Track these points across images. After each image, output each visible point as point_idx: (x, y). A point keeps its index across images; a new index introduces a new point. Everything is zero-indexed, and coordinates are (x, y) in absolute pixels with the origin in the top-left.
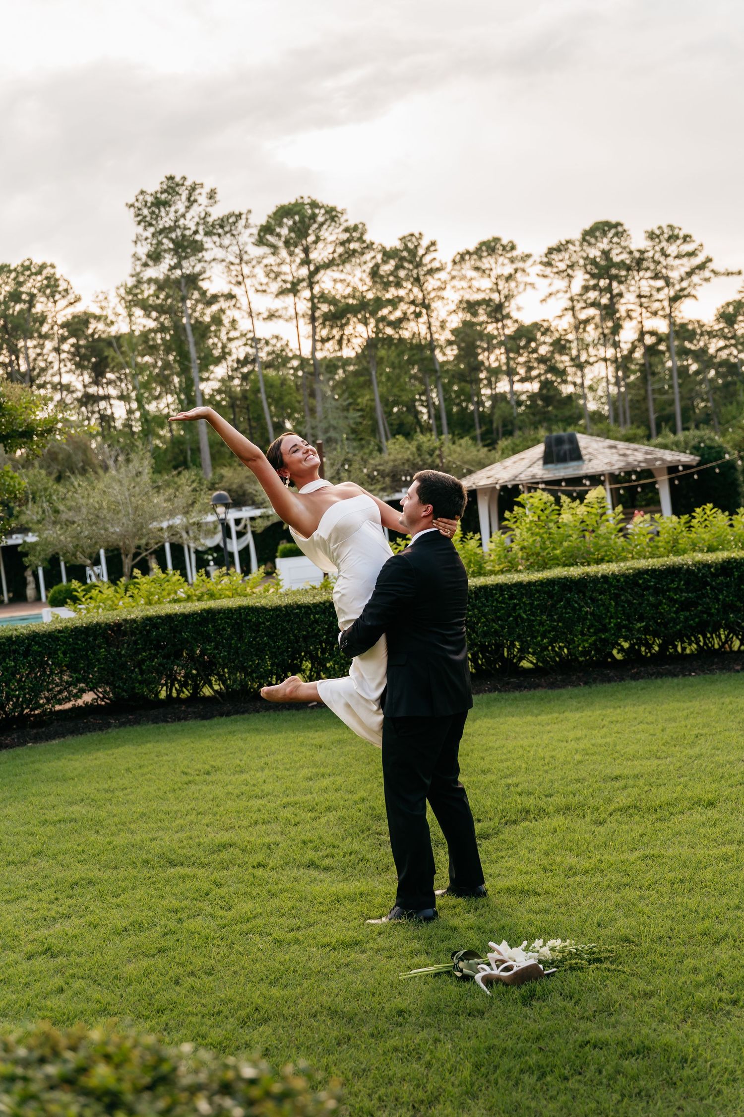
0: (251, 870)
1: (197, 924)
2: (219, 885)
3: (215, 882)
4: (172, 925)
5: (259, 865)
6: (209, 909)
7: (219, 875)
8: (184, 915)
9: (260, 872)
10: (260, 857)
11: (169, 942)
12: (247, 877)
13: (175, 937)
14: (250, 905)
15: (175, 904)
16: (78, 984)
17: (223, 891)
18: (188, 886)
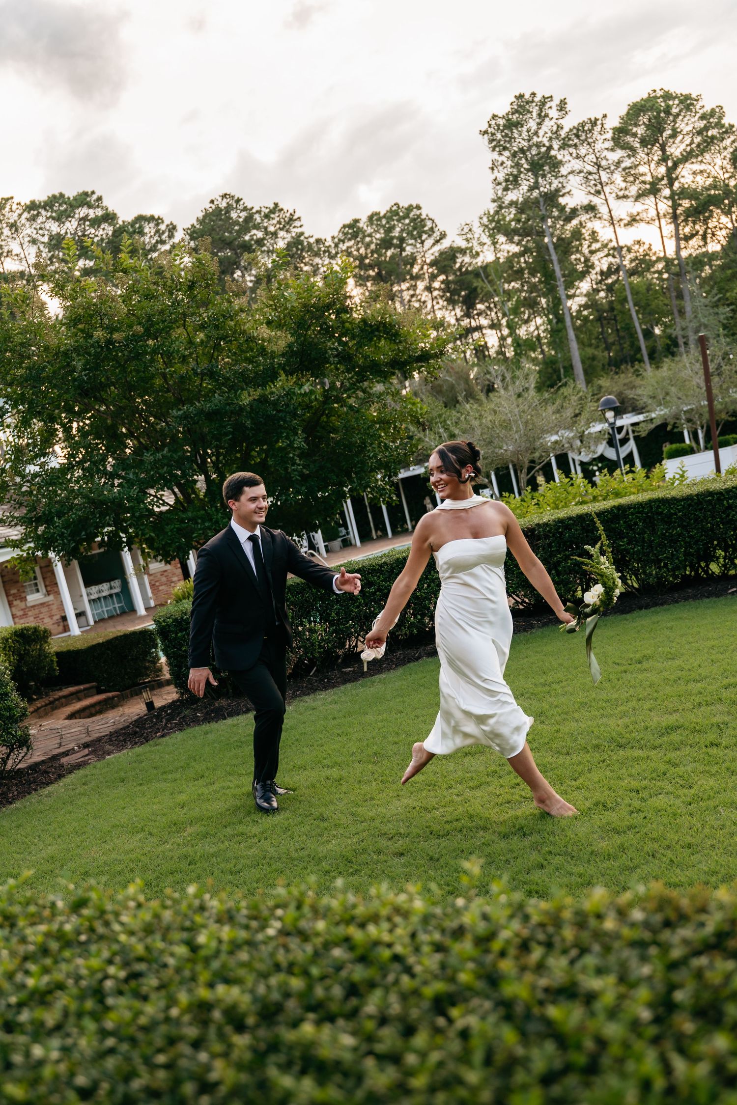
0: (704, 749)
1: (660, 801)
2: (676, 765)
3: (669, 762)
4: (637, 804)
5: (712, 744)
6: (669, 788)
7: (673, 755)
8: (645, 794)
9: (714, 751)
10: (711, 737)
11: (637, 819)
12: (702, 756)
13: (642, 815)
14: (712, 782)
15: (635, 784)
16: (557, 860)
17: (681, 770)
18: (644, 767)
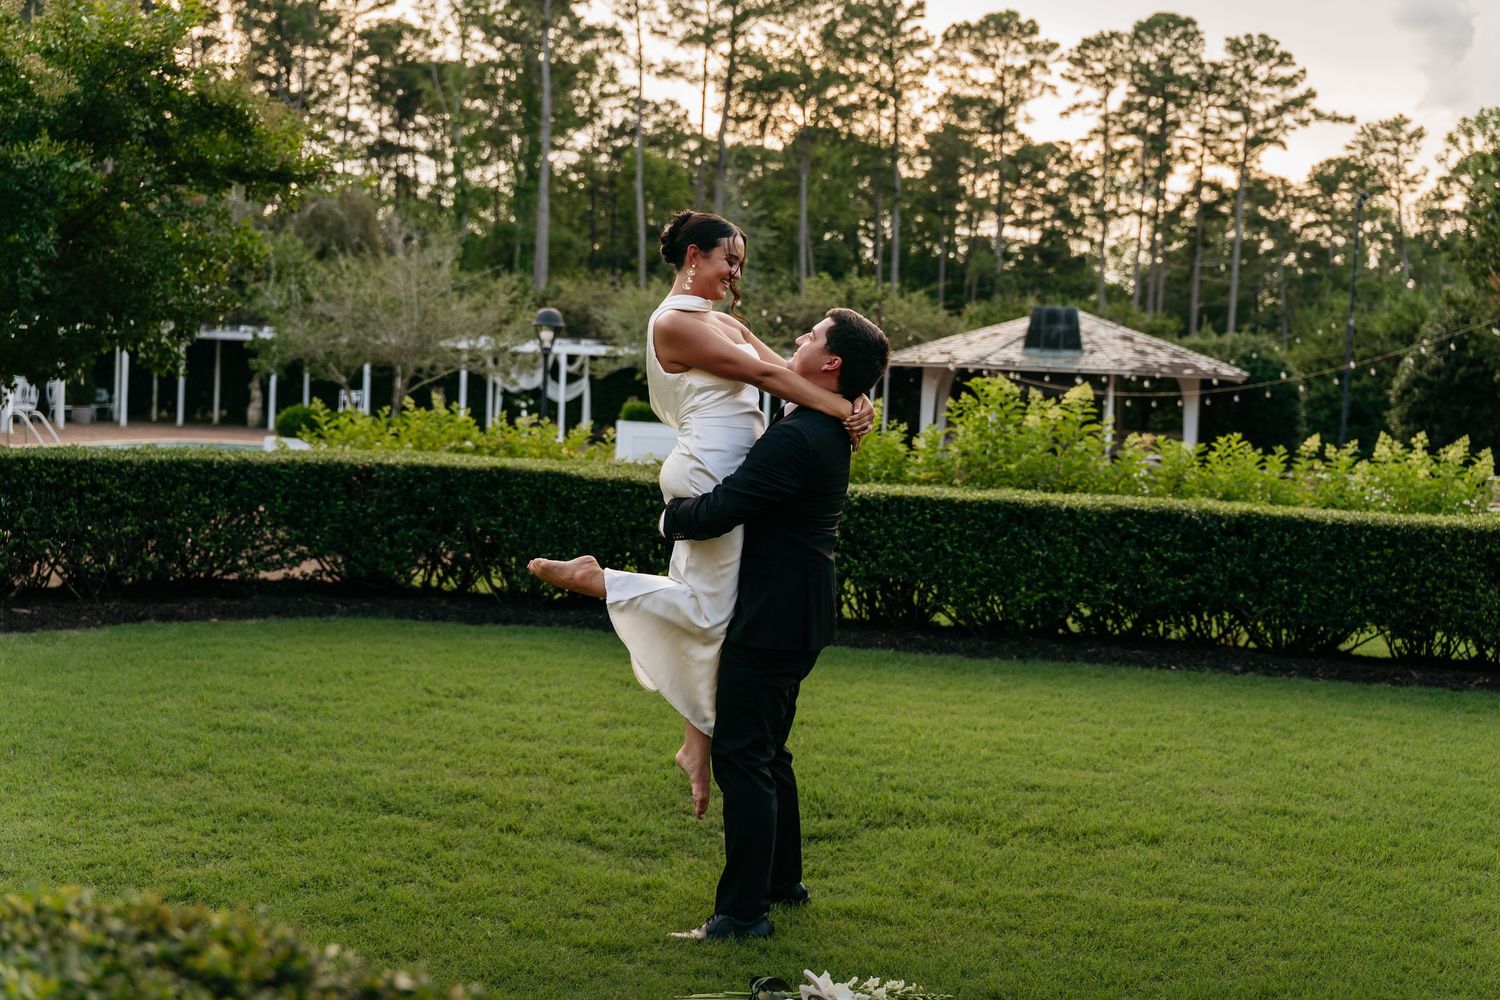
0: (496, 833)
1: (406, 892)
2: (449, 847)
3: (442, 842)
4: (372, 888)
5: (510, 829)
6: (427, 876)
7: (449, 833)
8: (390, 879)
9: (509, 838)
10: (512, 818)
11: (364, 909)
12: (489, 842)
13: (372, 905)
14: (486, 879)
15: (381, 861)
17: (452, 855)
18: (404, 842)
